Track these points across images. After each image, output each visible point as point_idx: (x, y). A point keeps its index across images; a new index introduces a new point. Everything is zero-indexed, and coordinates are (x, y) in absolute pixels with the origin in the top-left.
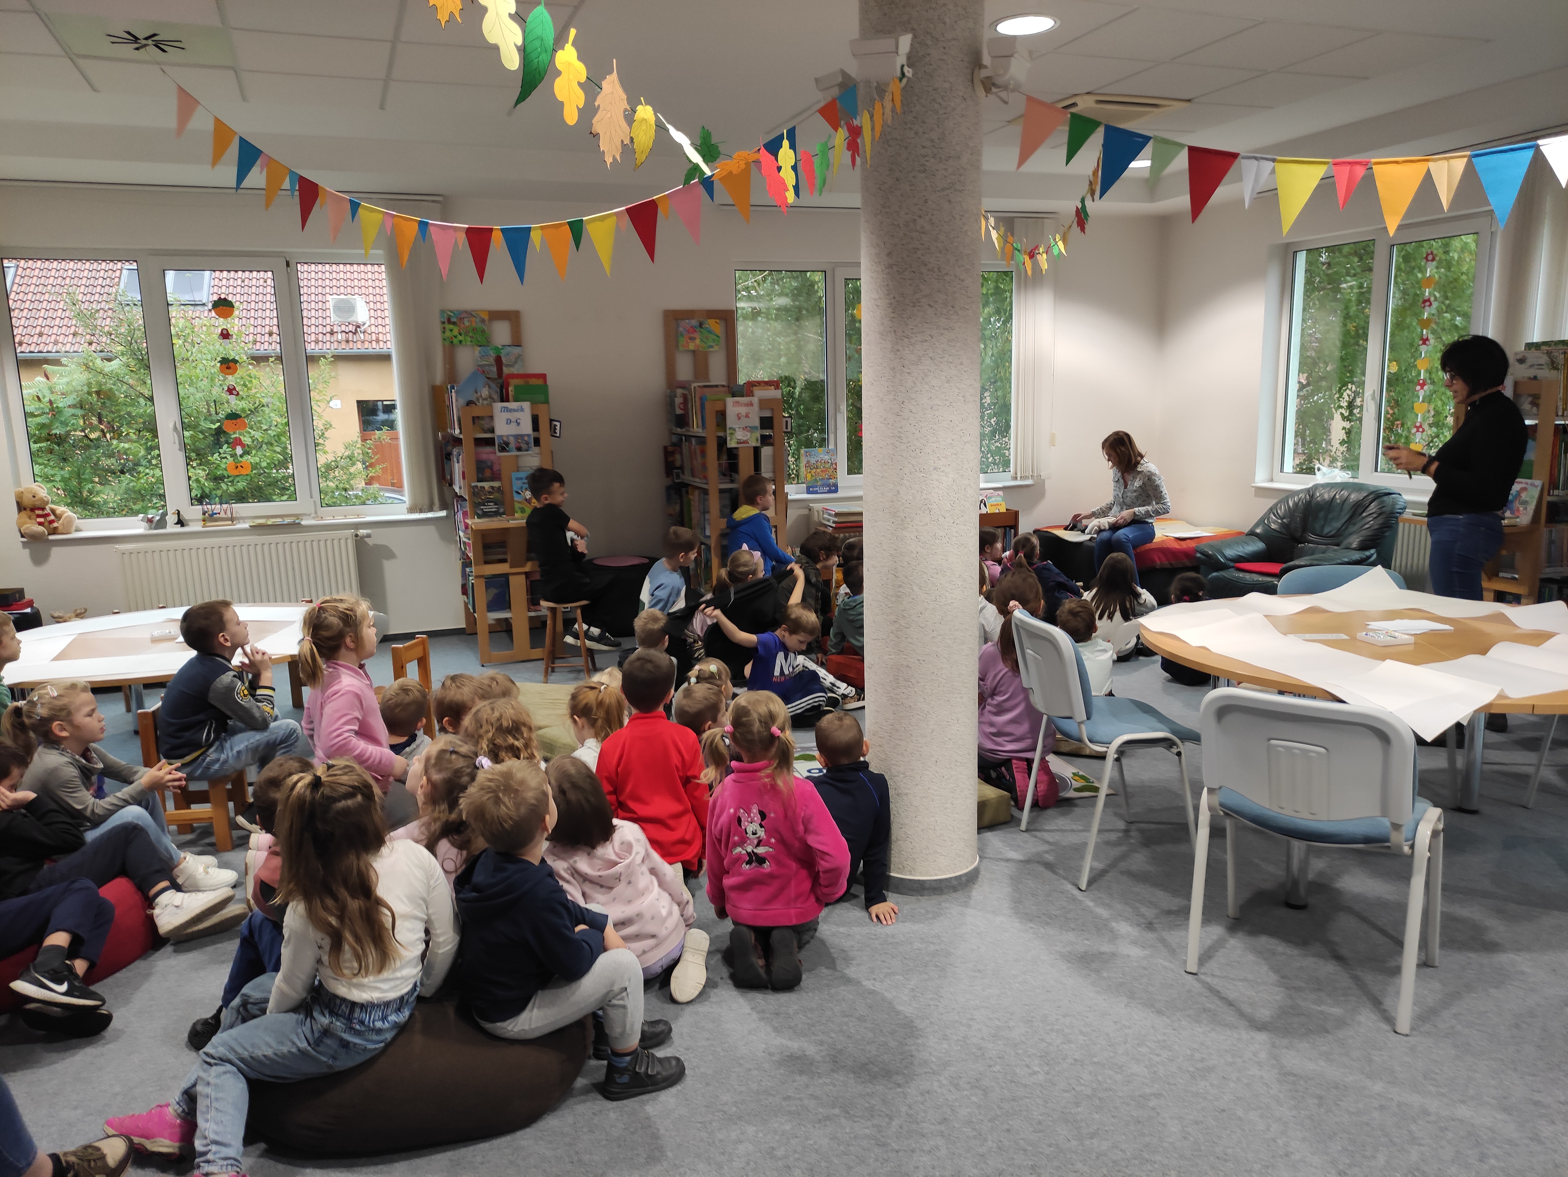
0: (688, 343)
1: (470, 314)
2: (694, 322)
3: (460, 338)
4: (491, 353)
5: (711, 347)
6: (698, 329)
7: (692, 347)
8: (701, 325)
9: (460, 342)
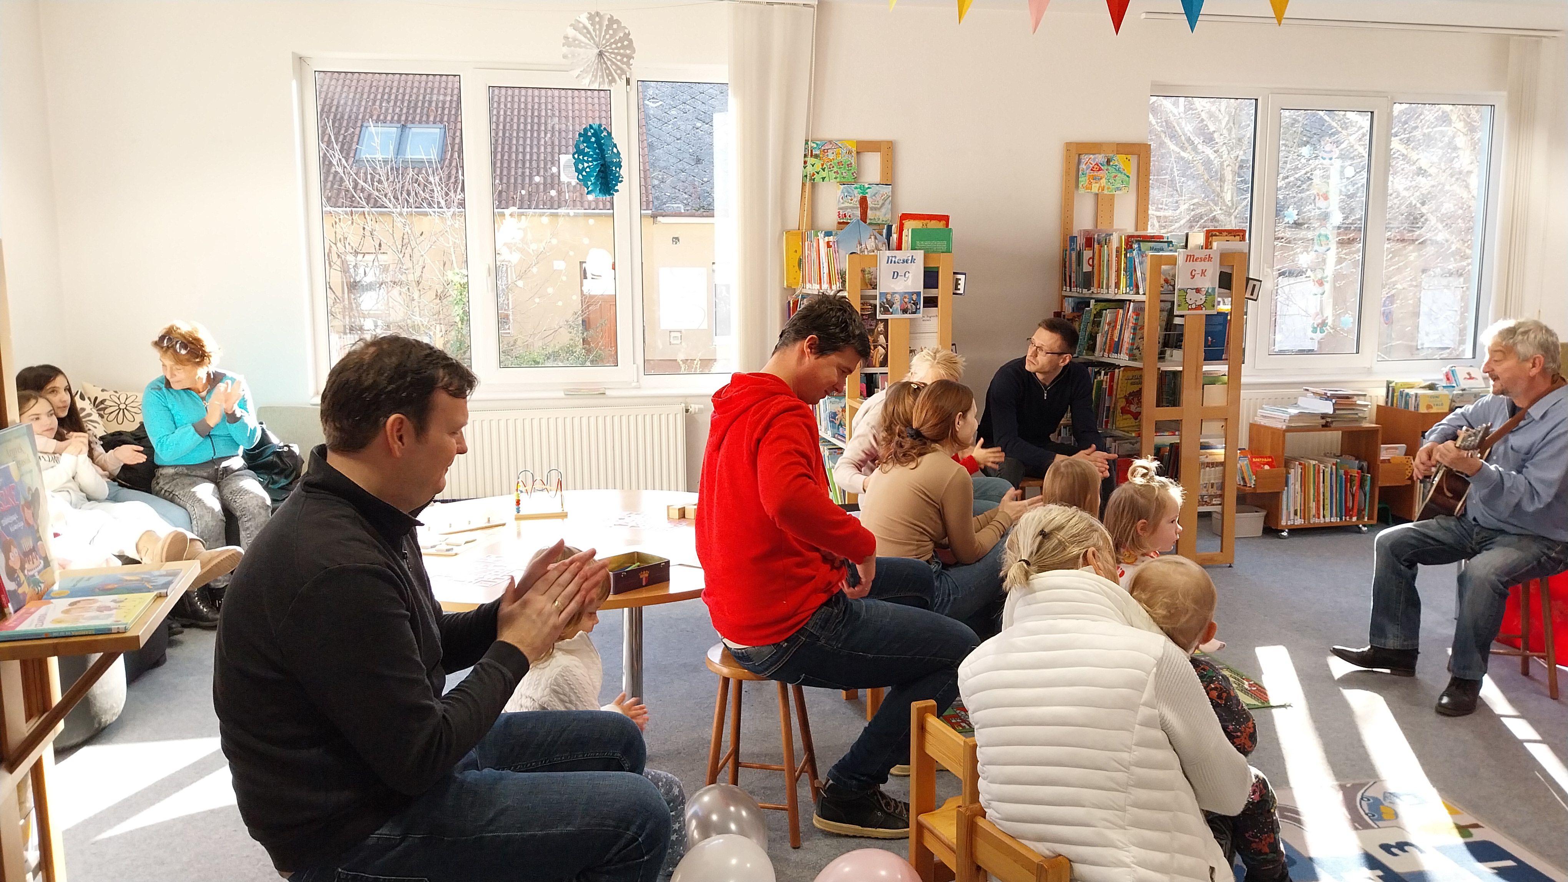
0: (1091, 184)
1: (836, 144)
2: (1100, 158)
3: (823, 174)
4: (855, 192)
5: (1118, 189)
6: (1106, 167)
7: (1095, 188)
8: (1108, 162)
9: (823, 179)
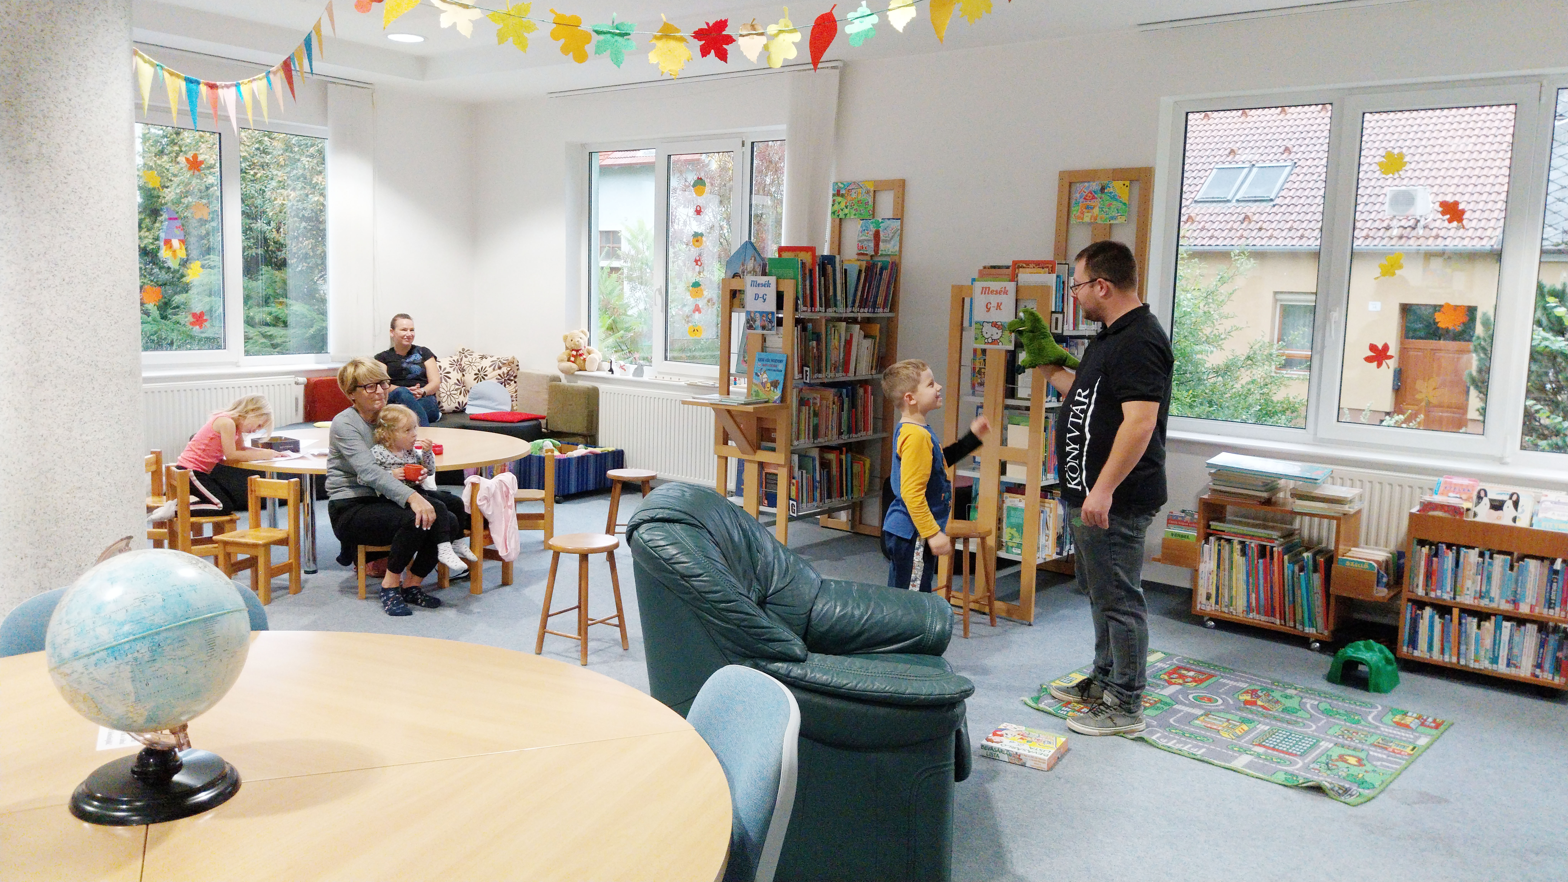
0: (1083, 213)
1: (858, 185)
2: (1095, 186)
3: (846, 211)
4: (872, 226)
5: (1113, 218)
6: (1100, 195)
7: (1087, 218)
8: (1103, 189)
9: (846, 215)
